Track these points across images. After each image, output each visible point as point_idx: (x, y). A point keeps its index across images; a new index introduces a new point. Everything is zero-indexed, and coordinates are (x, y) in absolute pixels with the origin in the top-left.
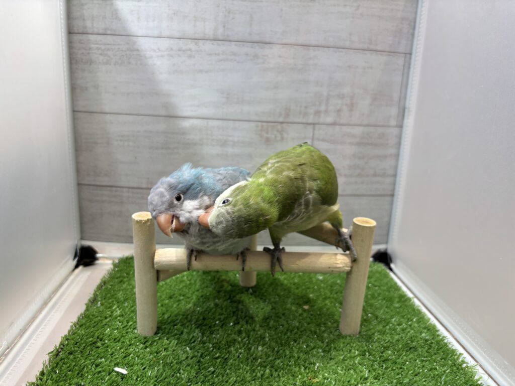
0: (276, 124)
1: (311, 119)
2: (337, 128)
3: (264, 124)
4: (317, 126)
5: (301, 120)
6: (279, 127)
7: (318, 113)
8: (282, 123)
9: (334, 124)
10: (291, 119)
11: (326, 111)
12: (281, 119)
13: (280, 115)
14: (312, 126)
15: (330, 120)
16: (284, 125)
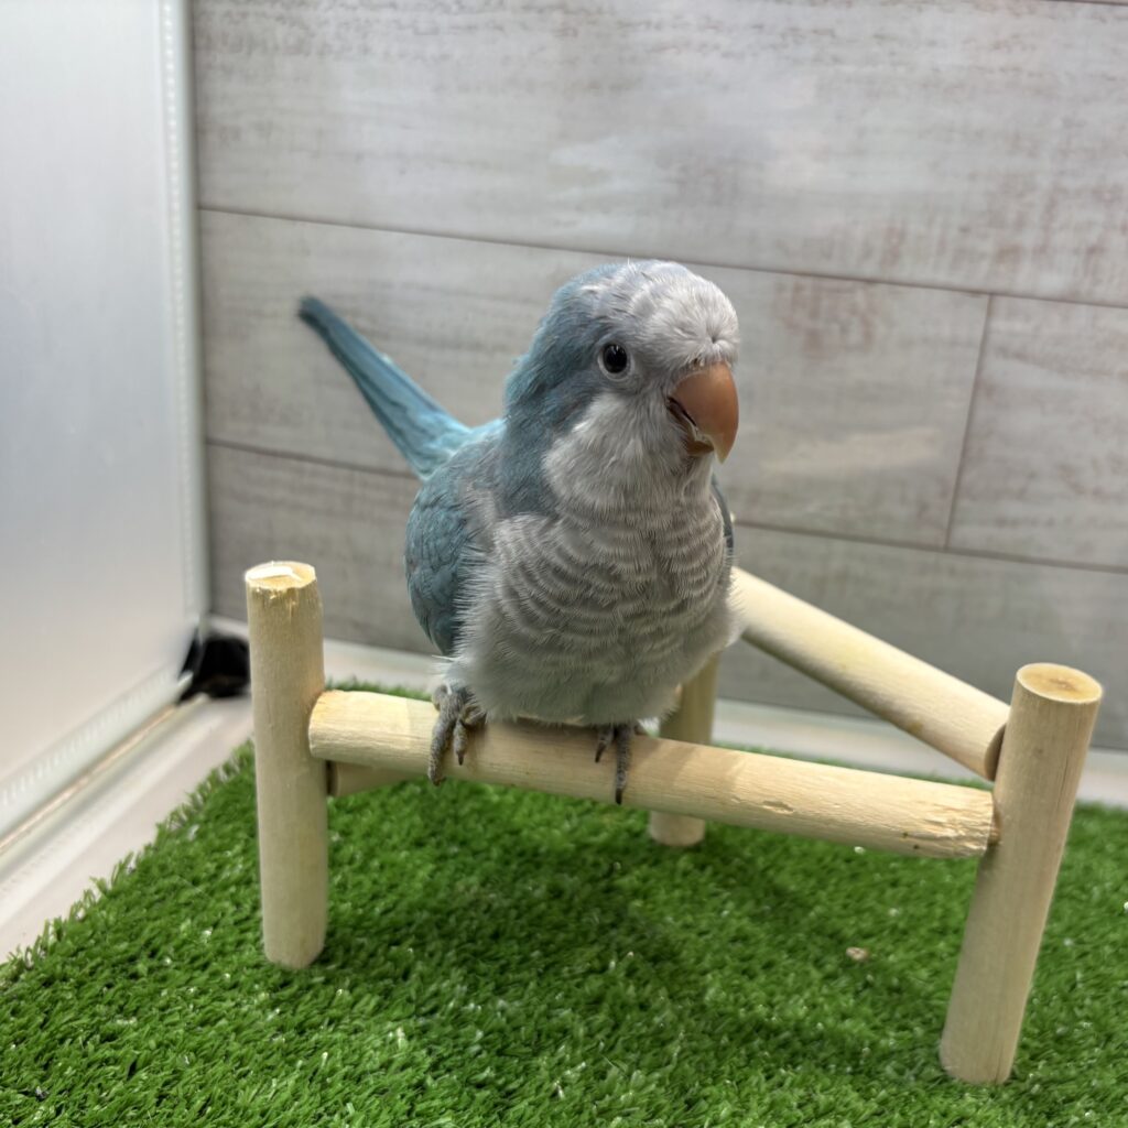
0: (849, 284)
1: (980, 275)
2: (1082, 314)
3: (807, 282)
4: (1002, 303)
5: (942, 277)
6: (860, 297)
7: (1009, 254)
8: (871, 282)
9: (1069, 299)
10: (905, 271)
11: (1042, 250)
12: (869, 269)
13: (867, 253)
14: (985, 299)
15: (1052, 282)
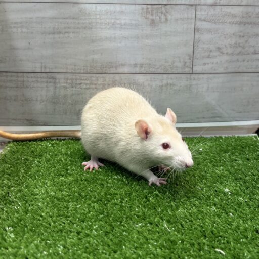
2: (218, 8)
10: (174, 1)
14: (195, 6)
16: (168, 7)
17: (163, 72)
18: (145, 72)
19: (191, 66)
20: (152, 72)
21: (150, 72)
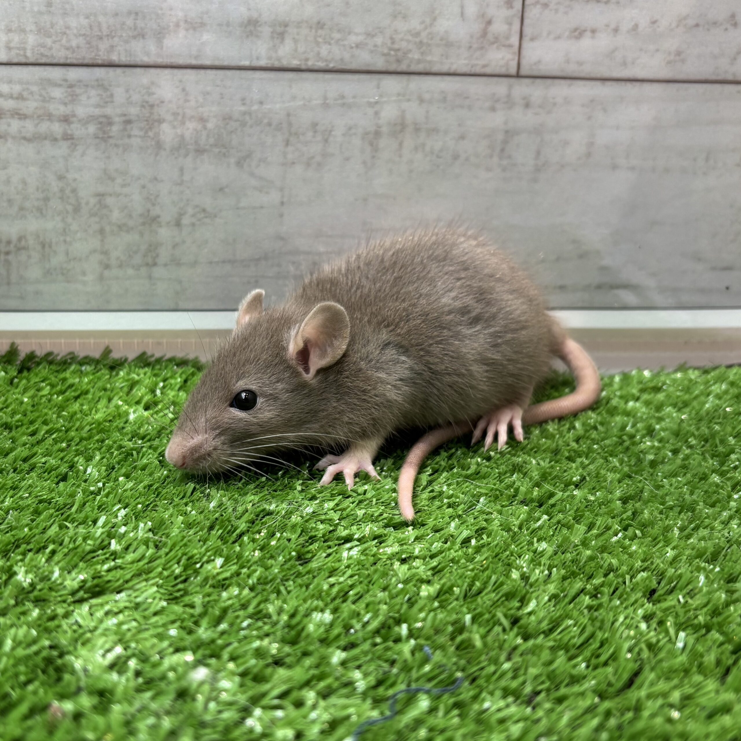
17: (380, 64)
18: (295, 63)
19: (515, 40)
20: (331, 65)
21: (321, 65)
